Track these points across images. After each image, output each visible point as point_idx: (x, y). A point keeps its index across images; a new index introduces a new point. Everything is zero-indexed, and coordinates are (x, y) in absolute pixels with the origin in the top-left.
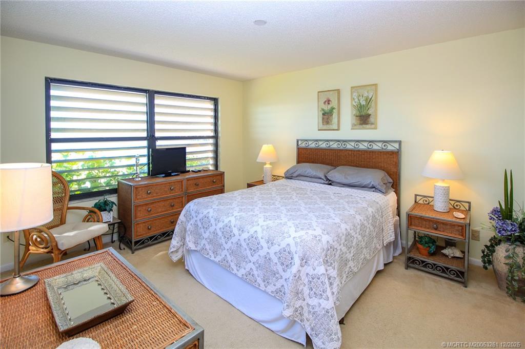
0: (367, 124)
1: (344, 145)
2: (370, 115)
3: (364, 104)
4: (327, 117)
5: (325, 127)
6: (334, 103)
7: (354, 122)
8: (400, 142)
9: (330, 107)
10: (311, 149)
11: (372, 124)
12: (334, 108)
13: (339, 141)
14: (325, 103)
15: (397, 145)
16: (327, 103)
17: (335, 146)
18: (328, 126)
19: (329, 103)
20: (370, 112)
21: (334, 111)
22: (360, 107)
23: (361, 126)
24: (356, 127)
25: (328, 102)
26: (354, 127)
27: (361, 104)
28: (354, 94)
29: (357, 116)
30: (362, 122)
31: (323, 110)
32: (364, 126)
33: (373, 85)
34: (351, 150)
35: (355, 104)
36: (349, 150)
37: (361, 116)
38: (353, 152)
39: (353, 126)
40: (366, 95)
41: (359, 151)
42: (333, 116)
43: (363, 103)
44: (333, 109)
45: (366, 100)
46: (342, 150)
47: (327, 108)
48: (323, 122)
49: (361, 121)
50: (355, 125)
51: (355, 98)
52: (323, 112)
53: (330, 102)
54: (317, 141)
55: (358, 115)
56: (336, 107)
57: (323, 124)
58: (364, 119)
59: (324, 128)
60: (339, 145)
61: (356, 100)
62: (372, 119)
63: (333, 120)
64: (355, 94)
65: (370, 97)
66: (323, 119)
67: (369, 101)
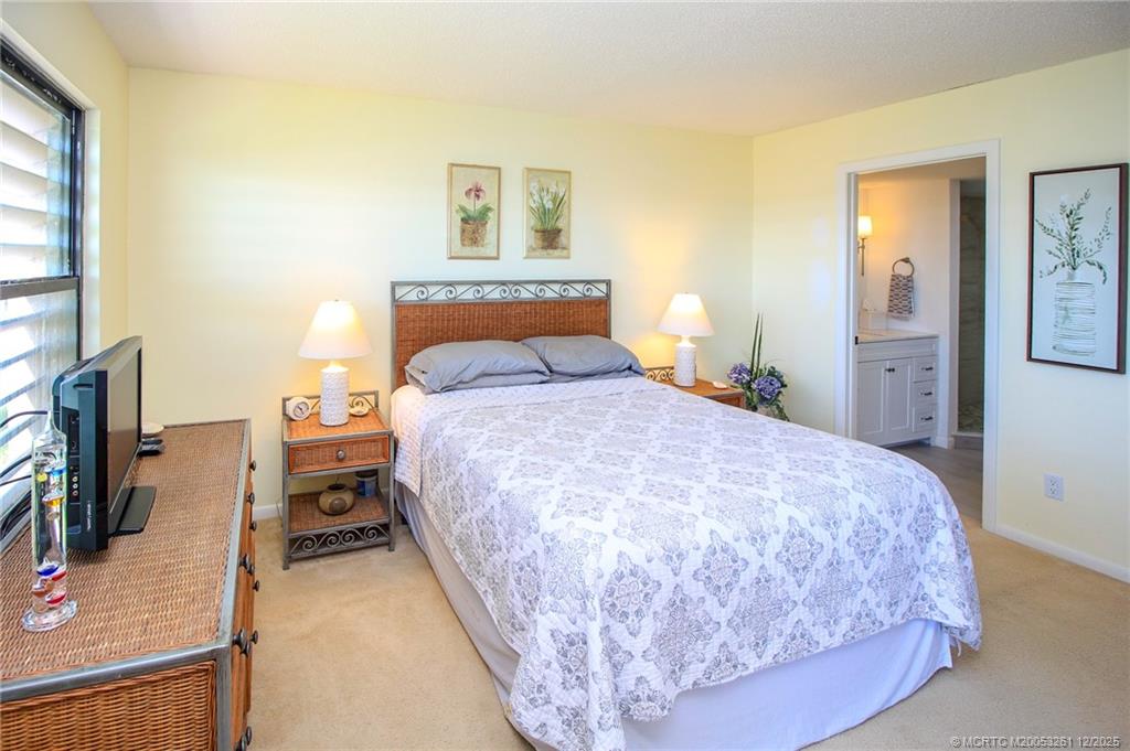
0: (556, 248)
1: (516, 291)
2: (560, 231)
3: (551, 207)
4: (473, 227)
5: (468, 251)
6: (489, 198)
7: (532, 242)
8: (608, 283)
9: (480, 204)
10: (436, 306)
11: (564, 248)
12: (489, 209)
13: (503, 283)
14: (468, 193)
15: (603, 287)
16: (473, 193)
17: (495, 294)
18: (475, 249)
19: (478, 196)
20: (560, 224)
21: (490, 214)
22: (543, 213)
23: (544, 252)
24: (533, 254)
25: (477, 192)
26: (531, 253)
27: (544, 206)
28: (533, 184)
29: (537, 231)
30: (546, 244)
31: (463, 209)
32: (551, 251)
33: (566, 172)
34: (530, 303)
35: (534, 206)
36: (526, 303)
37: (544, 231)
38: (533, 306)
39: (528, 251)
40: (553, 189)
41: (545, 302)
42: (488, 226)
43: (549, 205)
44: (487, 209)
45: (554, 200)
46: (512, 303)
47: (473, 206)
48: (462, 240)
49: (544, 241)
50: (534, 250)
51: (534, 192)
52: (463, 215)
53: (481, 194)
54: (451, 284)
55: (539, 228)
56: (495, 207)
57: (463, 245)
58: (550, 237)
59: (464, 255)
60: (505, 291)
61: (536, 197)
62: (563, 239)
63: (487, 236)
64: (534, 186)
65: (561, 195)
66: (463, 231)
67: (559, 202)
